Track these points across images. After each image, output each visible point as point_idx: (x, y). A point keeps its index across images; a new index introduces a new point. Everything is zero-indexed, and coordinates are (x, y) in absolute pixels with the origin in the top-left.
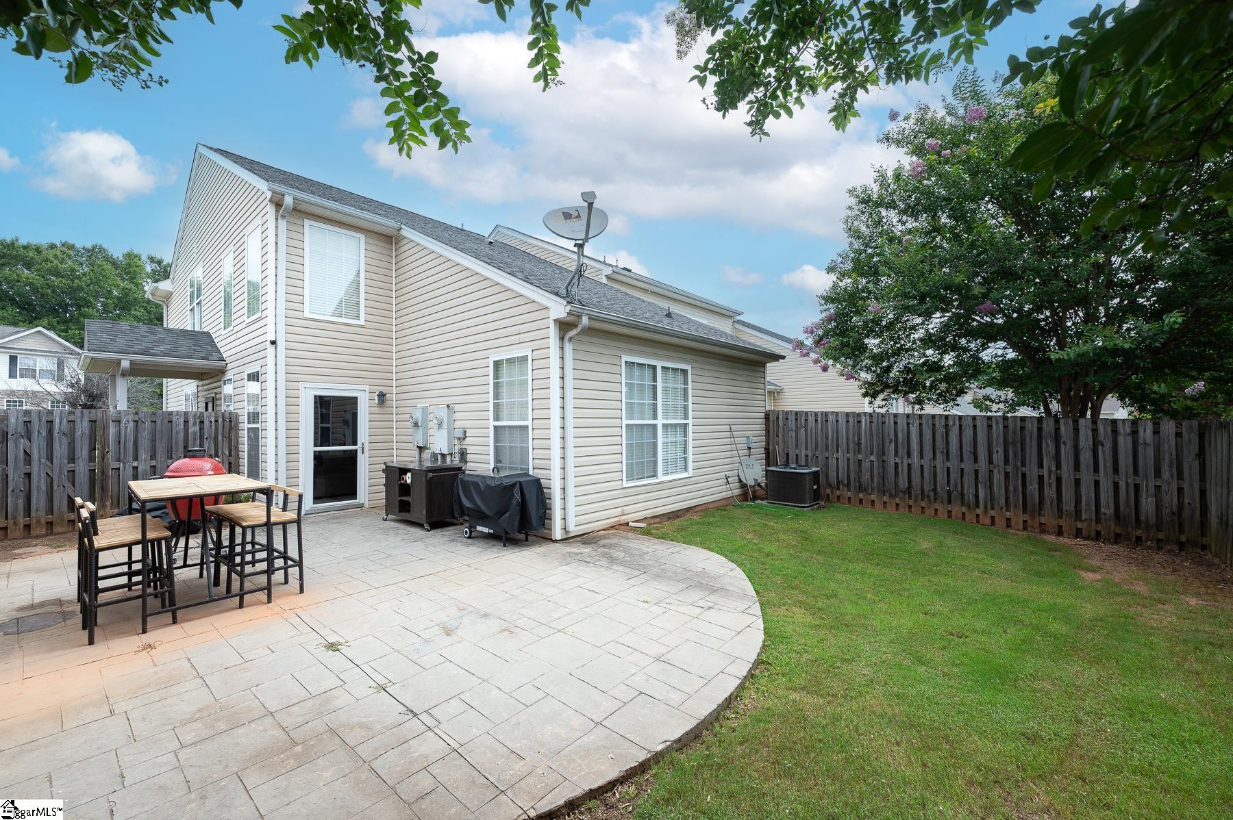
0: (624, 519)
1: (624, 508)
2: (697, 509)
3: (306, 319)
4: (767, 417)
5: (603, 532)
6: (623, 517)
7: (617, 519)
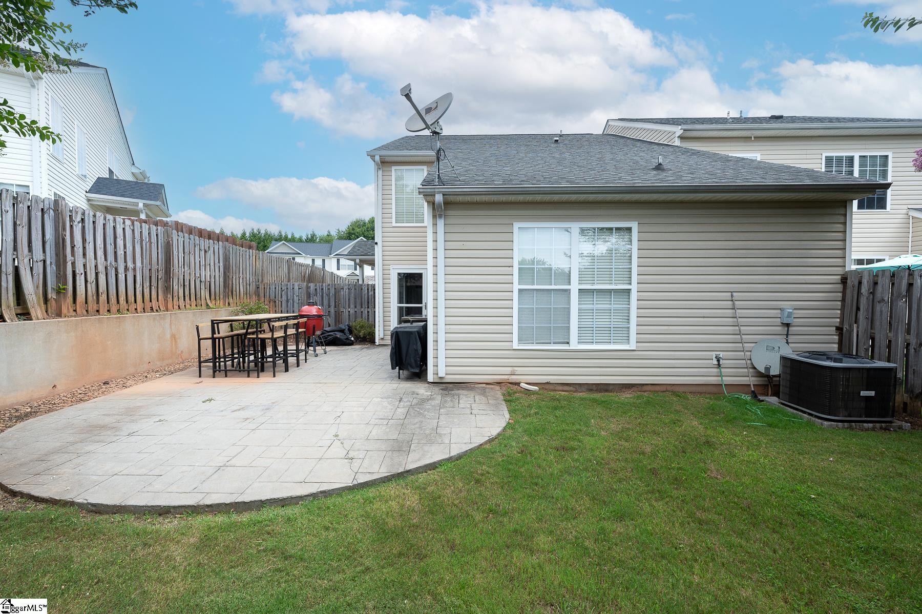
0: (514, 378)
1: (516, 368)
2: (645, 388)
3: (394, 227)
4: (844, 280)
5: (484, 385)
6: (513, 377)
7: (506, 377)
